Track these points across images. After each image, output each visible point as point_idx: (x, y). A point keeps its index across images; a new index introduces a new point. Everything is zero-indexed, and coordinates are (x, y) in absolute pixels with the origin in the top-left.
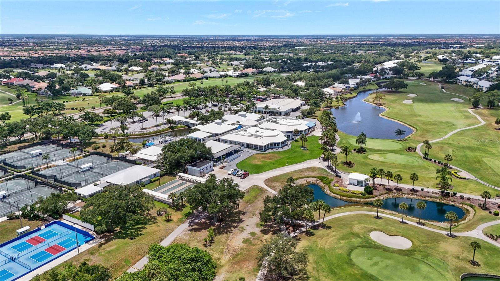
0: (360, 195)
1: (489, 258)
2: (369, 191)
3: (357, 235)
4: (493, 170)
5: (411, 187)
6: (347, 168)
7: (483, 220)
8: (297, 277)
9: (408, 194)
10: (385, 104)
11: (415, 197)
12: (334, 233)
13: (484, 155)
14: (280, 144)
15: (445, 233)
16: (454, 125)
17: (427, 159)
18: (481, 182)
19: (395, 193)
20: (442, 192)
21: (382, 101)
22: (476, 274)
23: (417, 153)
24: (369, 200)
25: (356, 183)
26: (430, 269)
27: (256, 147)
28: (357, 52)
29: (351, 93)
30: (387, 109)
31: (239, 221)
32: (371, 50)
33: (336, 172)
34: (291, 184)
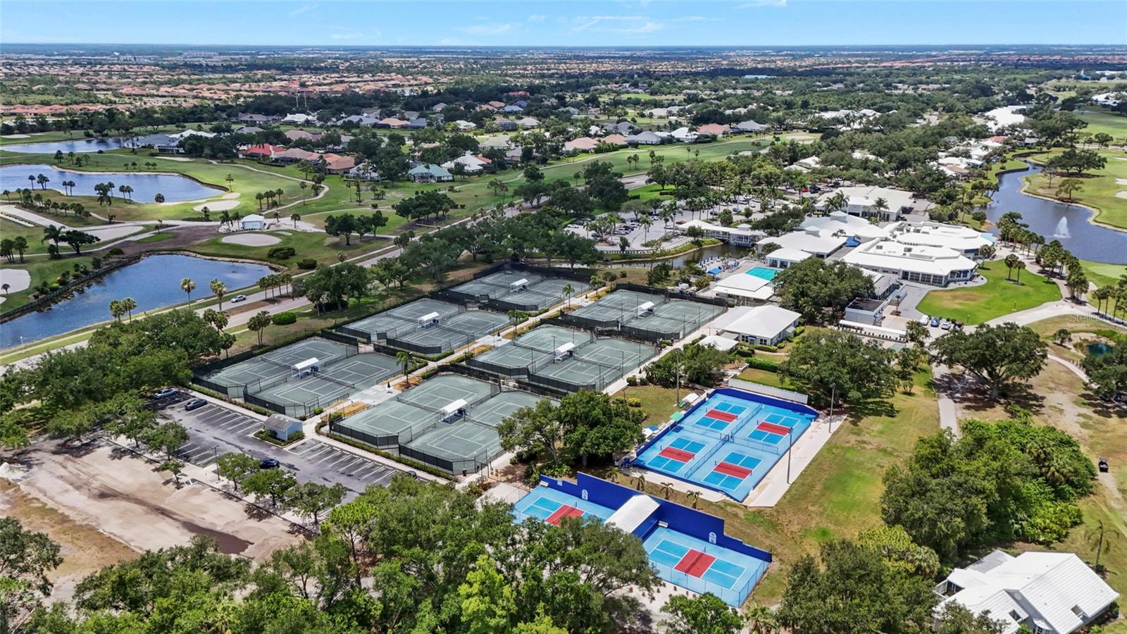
10: (1082, 200)
14: (969, 274)
21: (1075, 194)
27: (925, 279)
28: (896, 88)
29: (986, 178)
30: (1094, 210)
31: (1036, 398)
32: (928, 83)
33: (1122, 323)
34: (1062, 342)
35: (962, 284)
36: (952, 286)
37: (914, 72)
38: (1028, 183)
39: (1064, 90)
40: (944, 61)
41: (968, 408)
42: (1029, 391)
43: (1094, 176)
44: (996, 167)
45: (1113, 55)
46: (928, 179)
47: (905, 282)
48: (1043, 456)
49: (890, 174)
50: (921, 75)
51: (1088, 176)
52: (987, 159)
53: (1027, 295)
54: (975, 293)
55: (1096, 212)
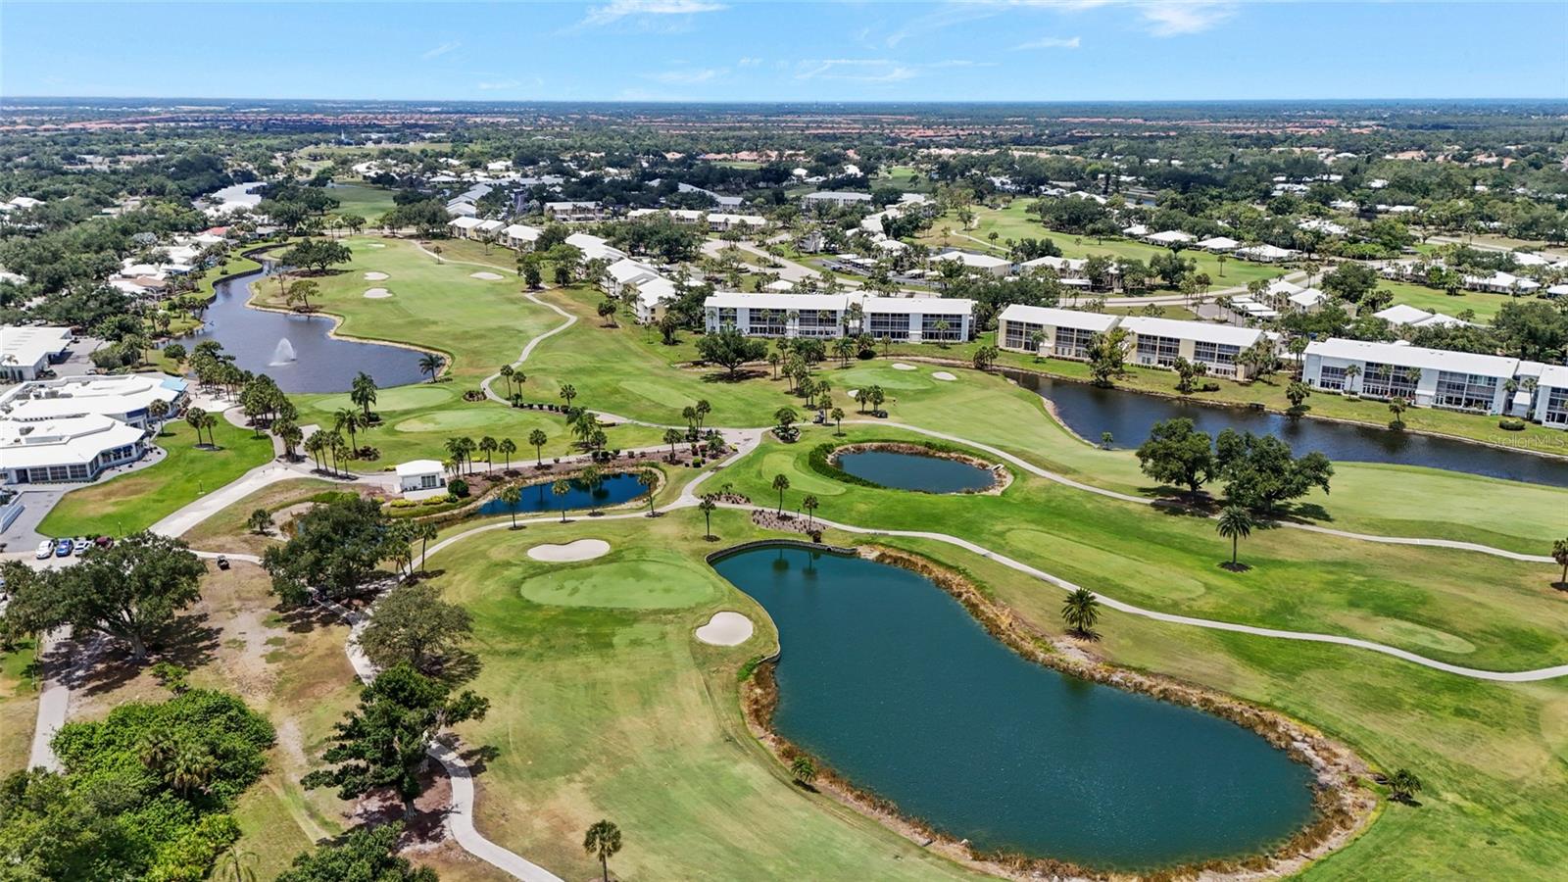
0: (445, 503)
1: (726, 525)
2: (460, 489)
3: (508, 564)
4: (649, 400)
5: (535, 463)
6: (367, 463)
7: (682, 479)
8: (451, 663)
9: (536, 477)
10: (321, 307)
11: (551, 478)
12: (459, 576)
13: (619, 377)
14: (134, 451)
15: (642, 514)
16: (520, 332)
17: (522, 406)
18: (641, 423)
19: (510, 482)
20: (595, 455)
21: (312, 300)
22: (721, 552)
23: (491, 401)
24: (468, 507)
25: (418, 482)
26: (660, 566)
27: (58, 474)
28: (83, 161)
29: (196, 290)
30: (336, 318)
31: (209, 634)
32: (132, 153)
33: (348, 477)
34: (262, 528)
35: (125, 469)
36: (107, 475)
37: (116, 138)
38: (257, 291)
39: (322, 159)
40: (167, 120)
41: (92, 692)
42: (202, 625)
43: (341, 272)
44: (214, 273)
45: (385, 113)
46: (92, 304)
47: (21, 488)
48: (160, 756)
49: (38, 301)
50: (126, 141)
51: (335, 272)
52: (201, 264)
53: (225, 464)
54: (143, 480)
55: (339, 321)
